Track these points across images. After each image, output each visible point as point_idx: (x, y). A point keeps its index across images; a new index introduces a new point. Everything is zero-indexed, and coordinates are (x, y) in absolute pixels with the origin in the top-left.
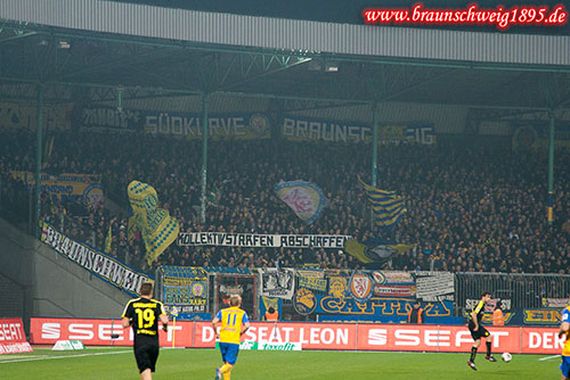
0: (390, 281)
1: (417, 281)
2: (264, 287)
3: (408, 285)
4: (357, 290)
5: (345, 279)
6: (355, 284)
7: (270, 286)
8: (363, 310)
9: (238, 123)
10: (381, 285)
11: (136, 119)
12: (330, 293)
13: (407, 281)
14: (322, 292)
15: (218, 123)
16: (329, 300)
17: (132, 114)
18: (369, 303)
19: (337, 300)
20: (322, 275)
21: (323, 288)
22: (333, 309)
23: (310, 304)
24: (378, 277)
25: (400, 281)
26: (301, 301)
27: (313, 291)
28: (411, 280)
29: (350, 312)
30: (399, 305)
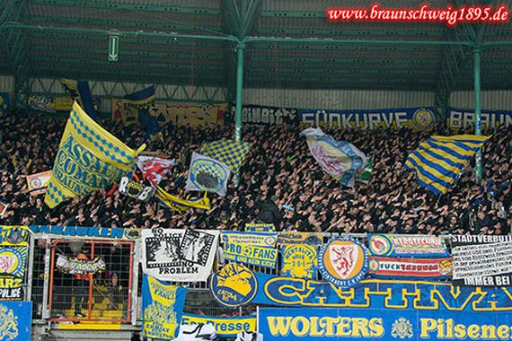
0: (399, 251)
1: (454, 251)
2: (149, 259)
3: (435, 257)
4: (335, 266)
5: (313, 248)
6: (333, 256)
7: (162, 256)
8: (348, 300)
9: (401, 117)
10: (383, 257)
11: (292, 117)
12: (284, 270)
13: (433, 251)
14: (268, 269)
15: (379, 118)
16: (282, 283)
17: (288, 112)
18: (359, 288)
19: (298, 284)
20: (271, 240)
21: (270, 263)
22: (288, 299)
23: (244, 289)
24: (378, 244)
25: (420, 251)
26: (228, 283)
27: (251, 266)
28: (442, 250)
29: (321, 302)
30: (418, 292)
